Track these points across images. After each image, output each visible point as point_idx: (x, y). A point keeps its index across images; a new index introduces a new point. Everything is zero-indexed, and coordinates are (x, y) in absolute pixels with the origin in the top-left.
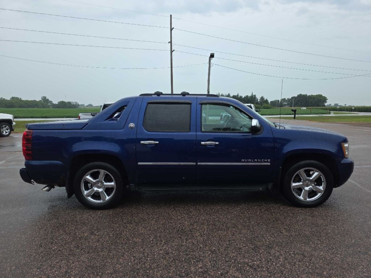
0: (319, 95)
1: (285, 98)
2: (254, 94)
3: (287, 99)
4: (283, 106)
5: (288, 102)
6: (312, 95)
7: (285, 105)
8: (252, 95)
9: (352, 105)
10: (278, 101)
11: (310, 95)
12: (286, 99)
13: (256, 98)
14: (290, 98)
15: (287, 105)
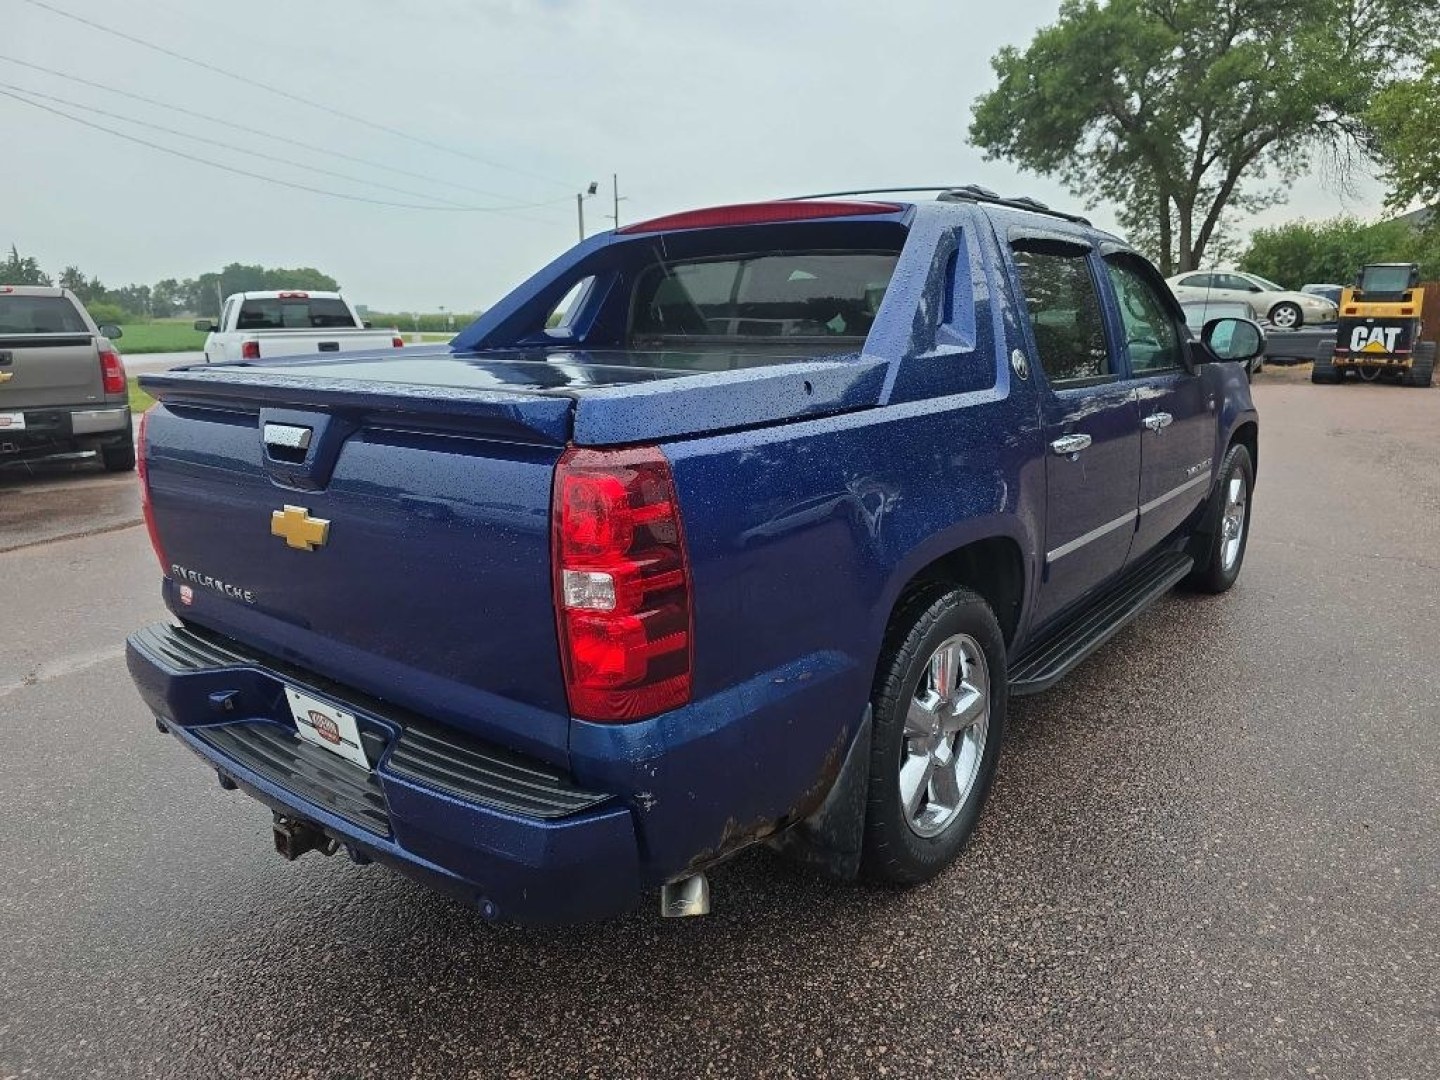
0: (307, 270)
1: (174, 281)
2: (23, 256)
3: (185, 282)
4: (172, 314)
5: (188, 298)
6: (280, 270)
7: (178, 309)
8: (16, 260)
9: (410, 310)
10: (145, 290)
11: (275, 269)
12: (180, 282)
13: (40, 272)
14: (196, 278)
15: (188, 309)
